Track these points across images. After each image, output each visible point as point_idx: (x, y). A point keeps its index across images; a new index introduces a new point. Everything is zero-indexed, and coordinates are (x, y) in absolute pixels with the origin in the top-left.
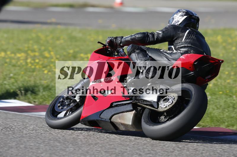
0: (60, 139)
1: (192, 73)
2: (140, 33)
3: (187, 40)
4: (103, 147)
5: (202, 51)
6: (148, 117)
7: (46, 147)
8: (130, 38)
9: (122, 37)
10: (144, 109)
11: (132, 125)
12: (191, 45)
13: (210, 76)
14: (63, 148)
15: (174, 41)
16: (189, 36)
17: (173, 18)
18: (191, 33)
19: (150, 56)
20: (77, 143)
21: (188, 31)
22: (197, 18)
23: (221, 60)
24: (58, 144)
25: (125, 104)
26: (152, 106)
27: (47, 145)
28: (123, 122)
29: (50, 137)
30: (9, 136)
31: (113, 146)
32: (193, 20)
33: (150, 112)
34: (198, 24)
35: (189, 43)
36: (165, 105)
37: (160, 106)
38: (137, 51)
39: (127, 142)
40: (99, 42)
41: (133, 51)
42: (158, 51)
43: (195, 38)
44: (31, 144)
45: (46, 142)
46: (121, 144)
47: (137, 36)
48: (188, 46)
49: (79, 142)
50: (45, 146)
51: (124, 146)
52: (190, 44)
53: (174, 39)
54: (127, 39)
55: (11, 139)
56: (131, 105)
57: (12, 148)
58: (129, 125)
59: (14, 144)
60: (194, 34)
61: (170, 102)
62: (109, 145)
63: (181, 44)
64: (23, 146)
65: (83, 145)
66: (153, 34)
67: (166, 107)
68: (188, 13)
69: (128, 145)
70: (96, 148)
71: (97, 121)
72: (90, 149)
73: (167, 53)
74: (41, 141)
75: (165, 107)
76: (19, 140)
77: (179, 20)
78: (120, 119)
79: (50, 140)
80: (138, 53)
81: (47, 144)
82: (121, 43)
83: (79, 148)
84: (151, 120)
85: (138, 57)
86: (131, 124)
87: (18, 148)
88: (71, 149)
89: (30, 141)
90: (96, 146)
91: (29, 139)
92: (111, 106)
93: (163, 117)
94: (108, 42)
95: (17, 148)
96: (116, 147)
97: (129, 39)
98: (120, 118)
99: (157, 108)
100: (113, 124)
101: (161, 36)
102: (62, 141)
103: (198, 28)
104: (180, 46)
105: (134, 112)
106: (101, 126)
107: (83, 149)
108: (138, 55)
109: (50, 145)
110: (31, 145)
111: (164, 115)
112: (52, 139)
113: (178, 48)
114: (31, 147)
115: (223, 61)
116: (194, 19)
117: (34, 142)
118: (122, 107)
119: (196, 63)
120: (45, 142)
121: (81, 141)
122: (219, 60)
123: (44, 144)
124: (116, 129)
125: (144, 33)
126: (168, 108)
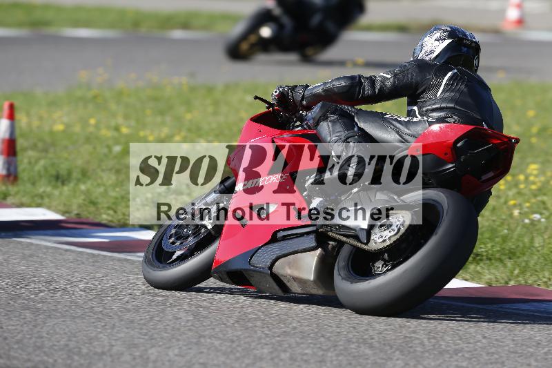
0: (372, 339)
1: (450, 166)
2: (345, 77)
3: (448, 94)
4: (474, 359)
5: (480, 118)
6: (348, 264)
7: (340, 358)
8: (321, 88)
9: (307, 86)
10: (341, 244)
11: (314, 281)
12: (456, 104)
13: (491, 174)
14: (379, 361)
15: (418, 96)
16: (453, 84)
17: (422, 45)
18: (456, 79)
19: (361, 129)
20: (411, 350)
21: (450, 74)
22: (473, 45)
23: (513, 138)
24: (368, 351)
25: (302, 235)
26: (356, 238)
27: (342, 354)
28: (296, 274)
29: (351, 336)
30: (256, 332)
31: (496, 356)
32: (466, 49)
33: (354, 251)
34: (478, 58)
35: (451, 100)
36: (382, 237)
37: (372, 238)
38: (333, 117)
39: (530, 347)
40: (256, 98)
41: (324, 117)
42: (380, 117)
43: (465, 90)
44: (306, 351)
45: (341, 348)
46: (516, 353)
47: (338, 84)
48: (447, 108)
49: (416, 347)
50: (338, 355)
51: (522, 358)
52: (452, 103)
53: (418, 92)
54: (316, 91)
55: (260, 338)
56: (312, 237)
57: (261, 359)
58: (309, 280)
59: (266, 351)
60: (464, 81)
61: (393, 230)
62: (488, 354)
63: (433, 102)
64: (288, 354)
65: (427, 354)
66: (372, 81)
67: (384, 241)
68: (454, 33)
69: (532, 355)
70: (457, 361)
71: (244, 273)
72: (442, 363)
73: (400, 122)
74: (329, 344)
75: (381, 240)
76: (278, 341)
77: (433, 48)
78: (290, 268)
79: (349, 341)
80: (333, 122)
81: (342, 352)
82: (303, 98)
83: (417, 361)
84: (353, 270)
85: (333, 130)
86: (314, 278)
87: (276, 360)
88: (398, 362)
89: (302, 343)
90: (456, 357)
91: (302, 338)
92: (274, 239)
93: (379, 264)
94: (276, 96)
95: (272, 359)
96: (504, 359)
97: (320, 90)
98: (290, 265)
99: (367, 244)
100: (276, 278)
101: (388, 84)
102: (377, 345)
103: (477, 67)
104: (430, 107)
105: (319, 251)
106: (253, 284)
107: (425, 363)
108: (333, 126)
109: (349, 354)
110: (306, 354)
111: (384, 260)
112: (354, 340)
113: (427, 111)
114: (305, 358)
115: (518, 141)
116: (468, 47)
117: (312, 345)
118: (296, 240)
119: (458, 145)
120: (336, 346)
121: (422, 344)
122: (510, 139)
123: (335, 350)
124: (283, 291)
125: (352, 78)
126: (388, 243)
